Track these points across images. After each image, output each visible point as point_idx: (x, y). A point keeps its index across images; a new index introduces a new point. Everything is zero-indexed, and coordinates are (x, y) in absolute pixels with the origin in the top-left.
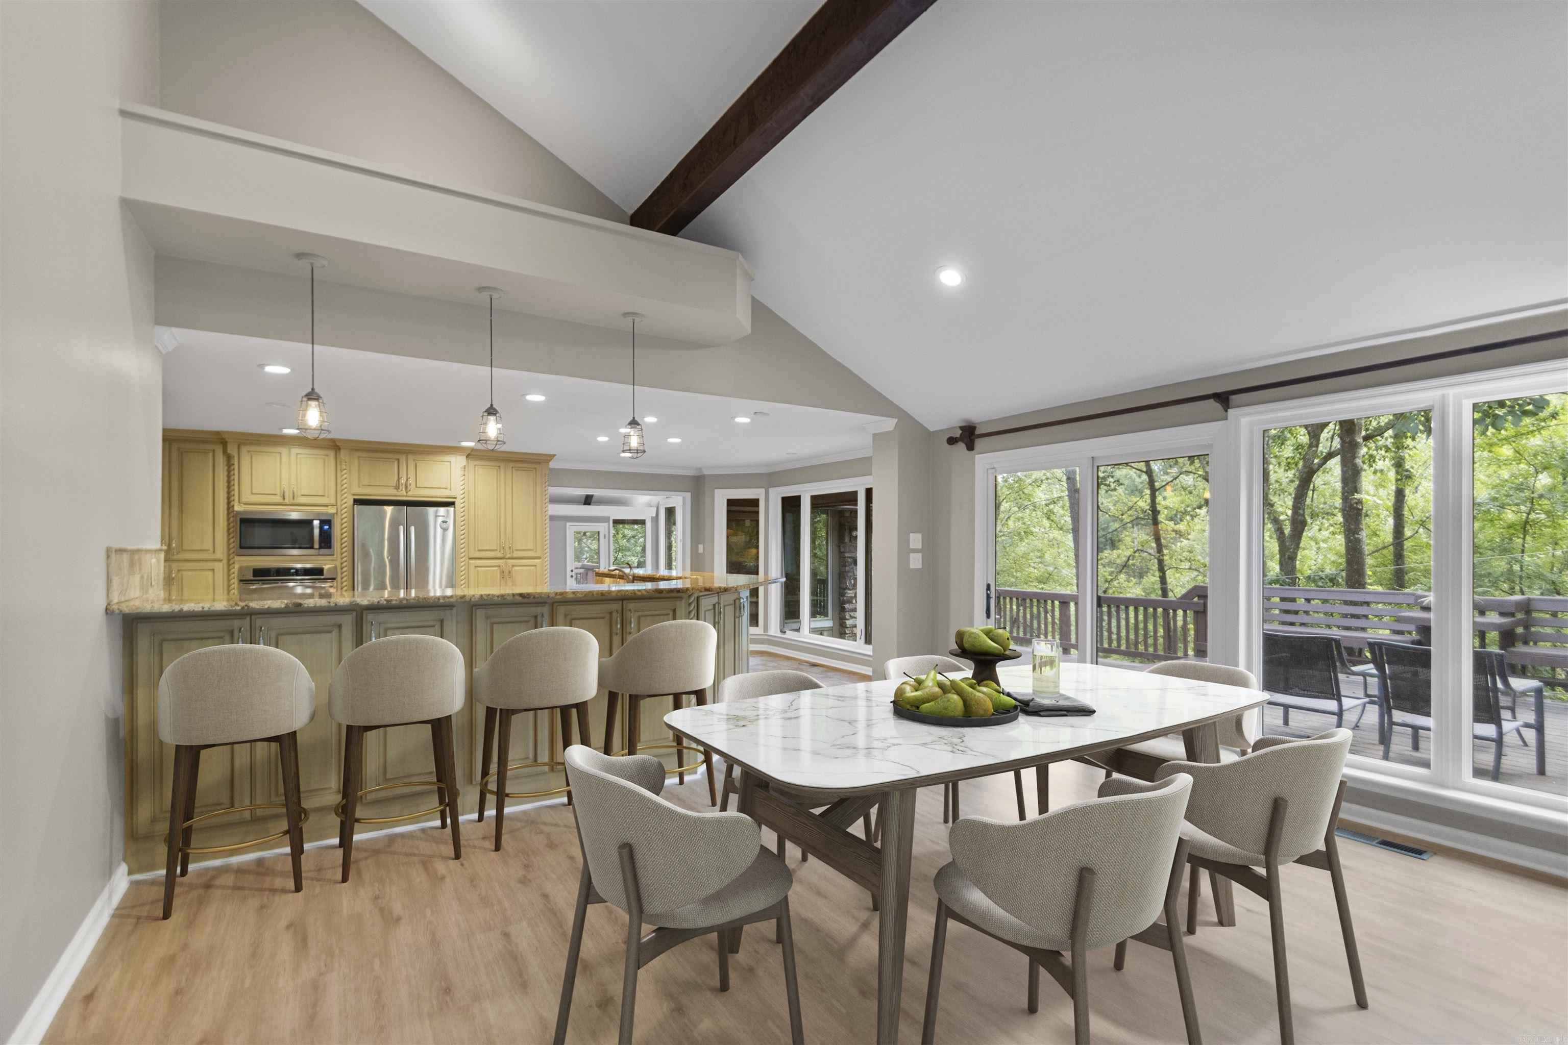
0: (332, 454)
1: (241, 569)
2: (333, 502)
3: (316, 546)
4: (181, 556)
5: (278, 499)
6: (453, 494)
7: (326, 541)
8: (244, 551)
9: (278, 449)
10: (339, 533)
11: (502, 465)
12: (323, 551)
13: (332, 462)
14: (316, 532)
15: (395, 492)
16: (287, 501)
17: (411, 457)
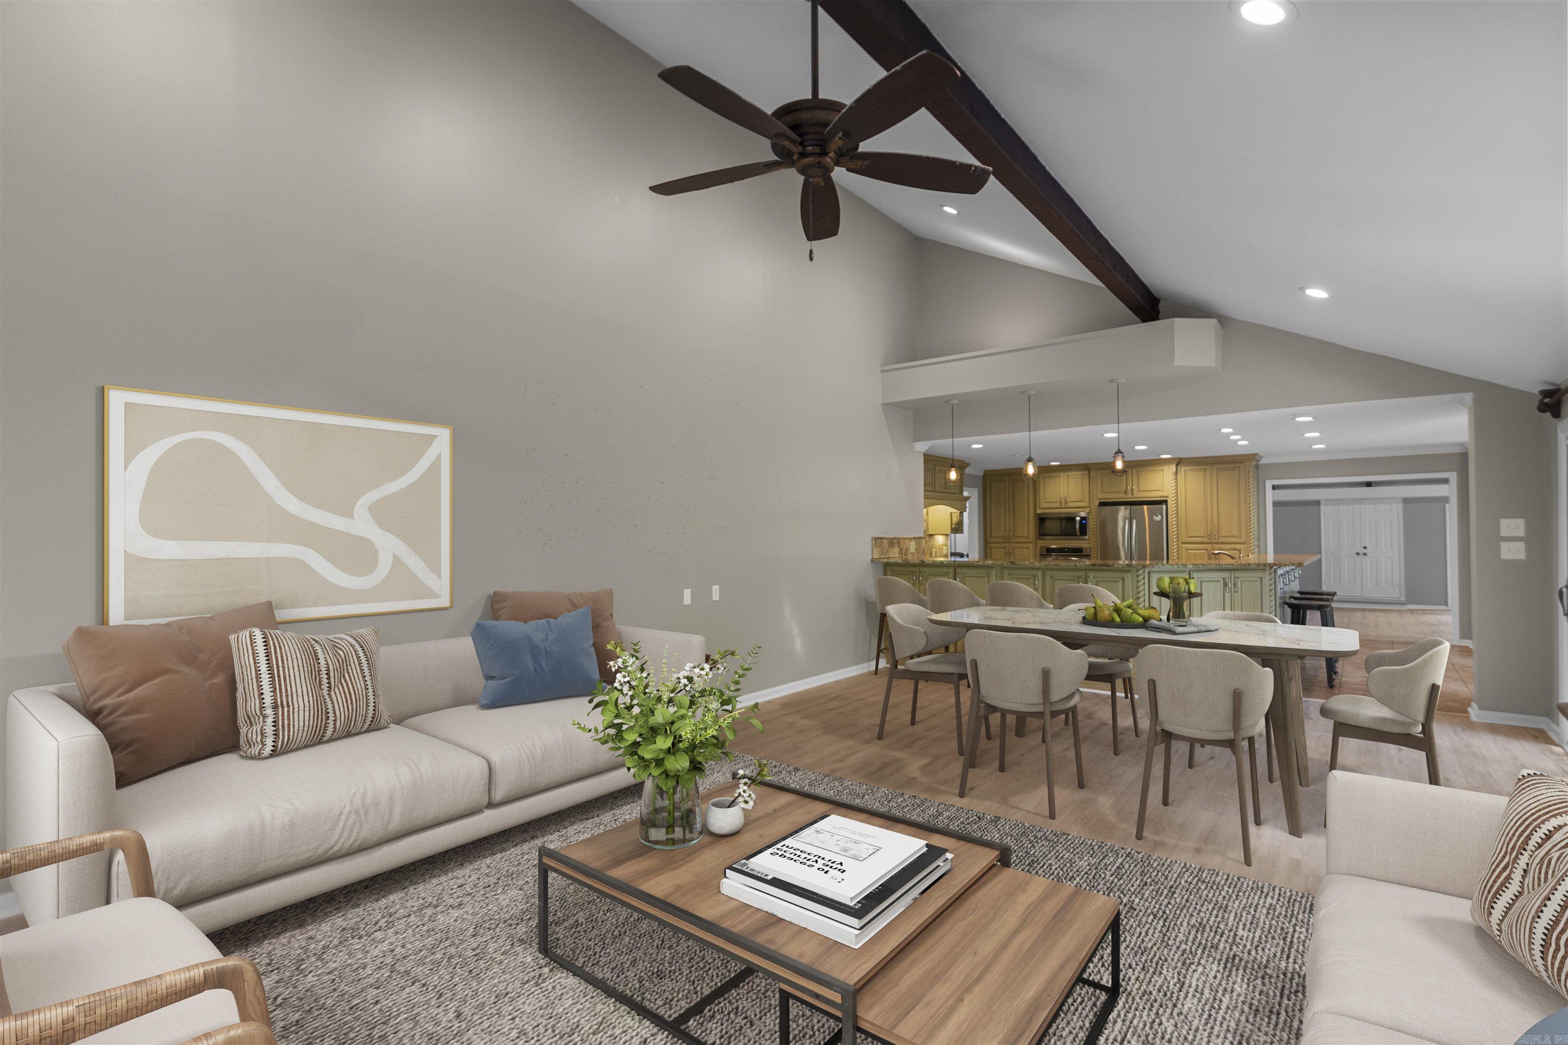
0: (1086, 473)
1: (1041, 548)
2: (1088, 505)
3: (1078, 534)
4: (1014, 540)
5: (1058, 505)
6: (1165, 494)
7: (1083, 530)
8: (1043, 537)
9: (1057, 474)
10: (1091, 526)
11: (1208, 467)
12: (1083, 537)
13: (1086, 478)
14: (1078, 526)
15: (1124, 496)
16: (1063, 506)
17: (1134, 470)
